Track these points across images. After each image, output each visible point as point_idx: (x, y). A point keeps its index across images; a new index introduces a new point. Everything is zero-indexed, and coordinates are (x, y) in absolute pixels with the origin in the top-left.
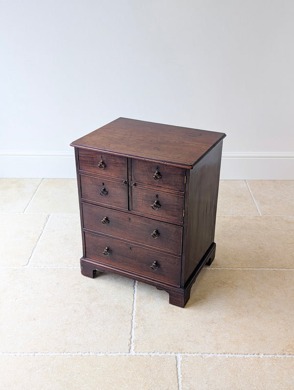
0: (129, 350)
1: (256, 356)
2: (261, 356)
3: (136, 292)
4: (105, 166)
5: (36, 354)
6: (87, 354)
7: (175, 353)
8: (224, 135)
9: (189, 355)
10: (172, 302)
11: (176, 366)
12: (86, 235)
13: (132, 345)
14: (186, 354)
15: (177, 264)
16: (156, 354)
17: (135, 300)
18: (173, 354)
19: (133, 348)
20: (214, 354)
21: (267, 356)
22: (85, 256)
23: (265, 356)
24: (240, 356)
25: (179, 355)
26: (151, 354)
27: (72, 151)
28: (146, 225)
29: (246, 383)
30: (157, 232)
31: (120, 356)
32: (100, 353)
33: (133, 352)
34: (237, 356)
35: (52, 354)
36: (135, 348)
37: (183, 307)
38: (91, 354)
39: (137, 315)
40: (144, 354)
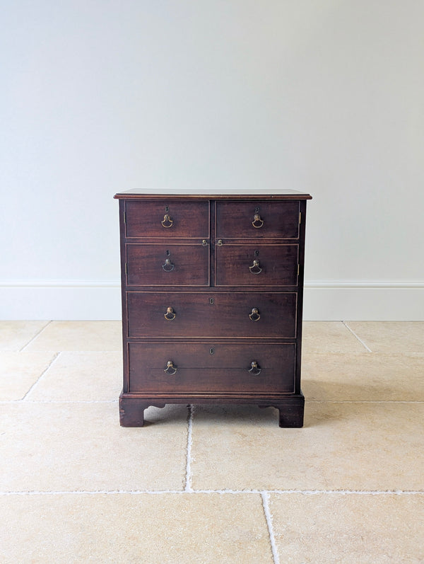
0: (184, 488)
1: (389, 492)
2: (399, 493)
5: (31, 494)
6: (116, 492)
7: (259, 491)
9: (280, 492)
11: (262, 504)
13: (188, 482)
14: (276, 491)
16: (227, 491)
18: (255, 491)
19: (189, 484)
20: (321, 492)
21: (409, 493)
23: (405, 493)
24: (364, 493)
26: (220, 492)
29: (380, 524)
31: (168, 494)
32: (136, 491)
33: (189, 490)
34: (360, 493)
35: (58, 493)
36: (193, 484)
38: (121, 492)
39: (194, 449)
40: (209, 492)
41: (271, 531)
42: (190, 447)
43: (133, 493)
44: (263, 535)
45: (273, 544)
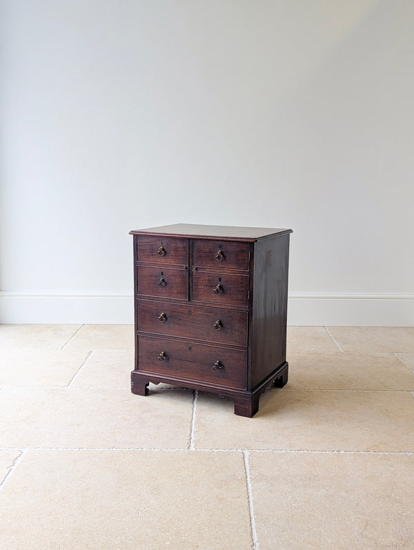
0: (189, 447)
1: (335, 452)
2: (342, 452)
3: (195, 407)
4: (166, 253)
7: (242, 450)
8: (291, 231)
9: (257, 451)
10: (237, 412)
11: (243, 459)
12: (139, 340)
14: (254, 451)
15: (243, 360)
16: (219, 450)
17: (194, 413)
18: (239, 450)
19: (192, 445)
20: (287, 451)
21: (349, 453)
22: (137, 368)
23: (346, 452)
24: (318, 452)
25: (247, 453)
27: (130, 239)
28: (208, 316)
30: (220, 323)
31: (178, 451)
32: (155, 449)
33: (192, 448)
34: (314, 452)
36: (196, 445)
37: (252, 416)
39: (196, 422)
40: (206, 450)
41: (248, 475)
42: (193, 420)
43: (153, 450)
44: (242, 477)
45: (249, 482)
